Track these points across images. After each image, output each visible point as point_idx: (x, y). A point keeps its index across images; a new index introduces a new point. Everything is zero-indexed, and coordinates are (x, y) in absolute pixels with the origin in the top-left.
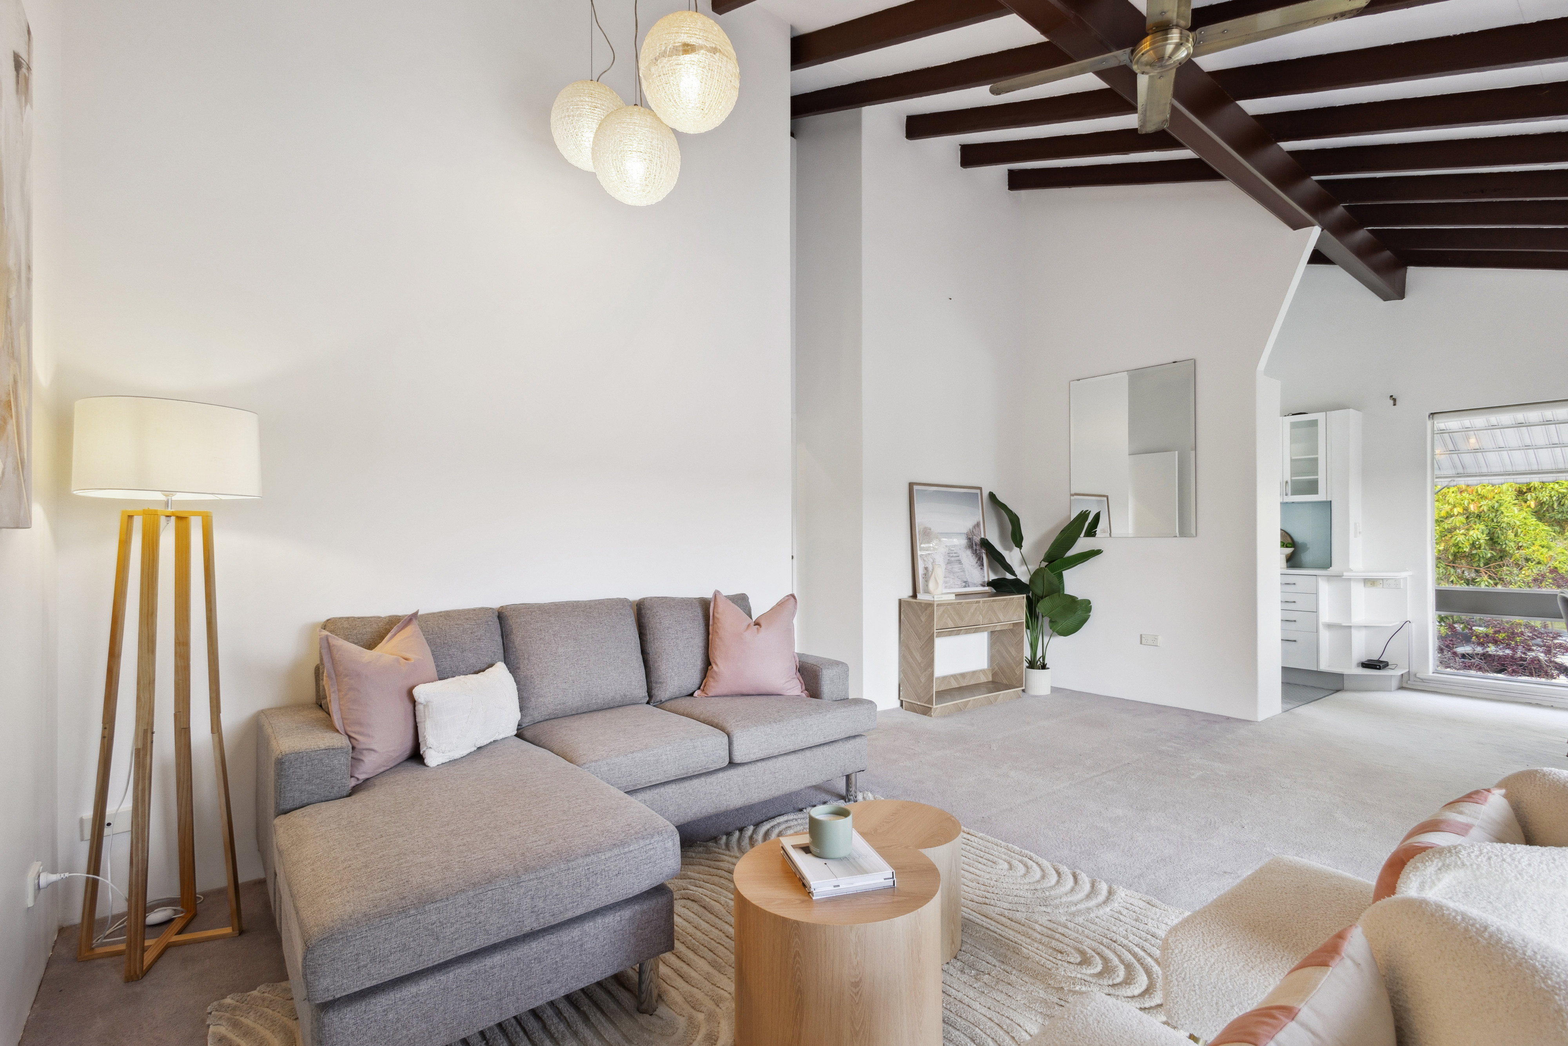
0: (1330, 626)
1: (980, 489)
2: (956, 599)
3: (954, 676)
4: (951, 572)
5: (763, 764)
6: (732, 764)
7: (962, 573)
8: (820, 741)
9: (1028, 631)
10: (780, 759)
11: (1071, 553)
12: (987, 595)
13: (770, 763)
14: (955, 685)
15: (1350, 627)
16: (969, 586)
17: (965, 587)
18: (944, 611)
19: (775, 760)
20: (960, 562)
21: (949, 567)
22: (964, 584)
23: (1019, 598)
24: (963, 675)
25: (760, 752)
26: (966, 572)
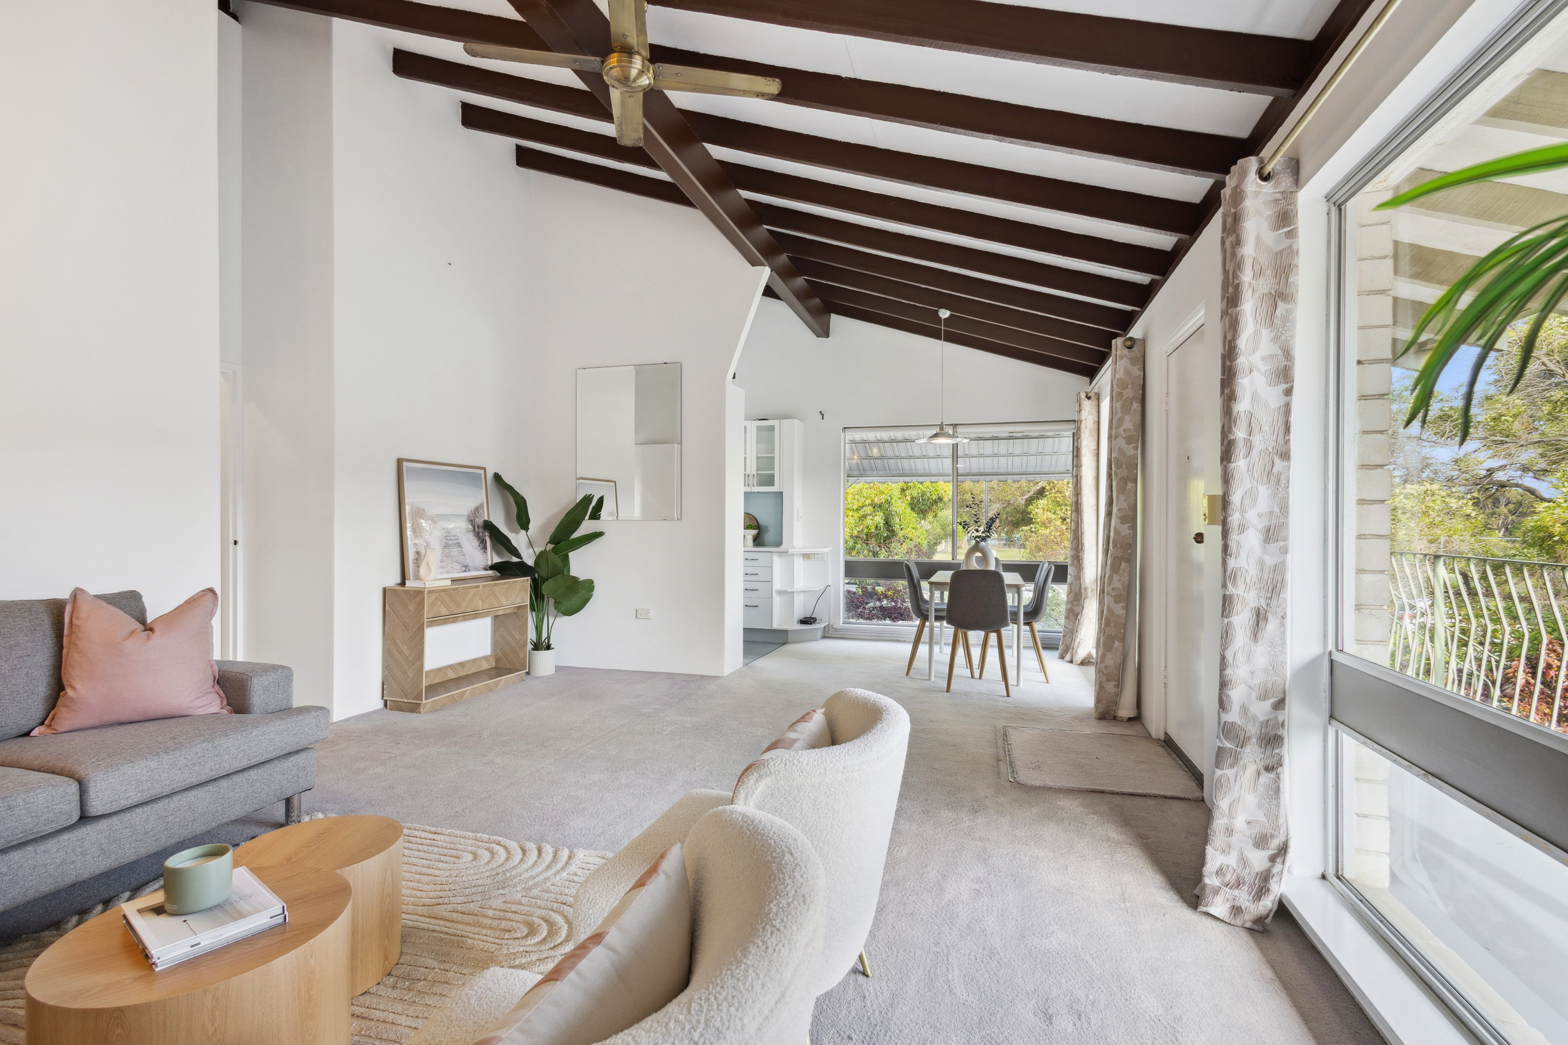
0: (780, 593)
1: (484, 469)
2: (452, 585)
3: (451, 667)
4: (447, 556)
5: (147, 809)
6: (85, 818)
7: (462, 557)
8: (241, 765)
9: (534, 613)
10: (176, 798)
11: (576, 535)
12: (489, 579)
13: (159, 806)
14: (452, 675)
15: (793, 592)
16: (469, 571)
17: (465, 571)
18: (436, 598)
19: (165, 801)
20: (459, 545)
21: (447, 551)
22: (464, 568)
23: (523, 581)
24: (462, 665)
25: (139, 794)
26: (467, 556)
